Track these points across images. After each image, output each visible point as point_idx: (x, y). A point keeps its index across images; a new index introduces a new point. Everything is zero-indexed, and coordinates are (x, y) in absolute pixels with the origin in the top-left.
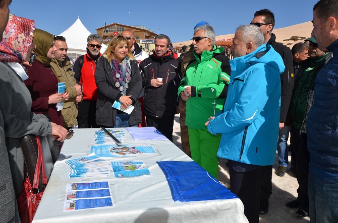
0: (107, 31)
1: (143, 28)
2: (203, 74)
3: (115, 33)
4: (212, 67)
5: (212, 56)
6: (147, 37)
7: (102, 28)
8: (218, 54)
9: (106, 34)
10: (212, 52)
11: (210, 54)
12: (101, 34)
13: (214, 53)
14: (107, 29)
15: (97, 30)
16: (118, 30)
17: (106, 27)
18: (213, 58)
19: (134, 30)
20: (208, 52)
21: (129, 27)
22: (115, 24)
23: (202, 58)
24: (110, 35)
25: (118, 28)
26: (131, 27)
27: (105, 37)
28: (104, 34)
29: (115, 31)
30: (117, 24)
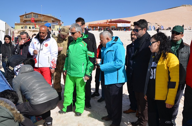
2: (78, 49)
3: (32, 19)
4: (82, 46)
5: (82, 40)
6: (53, 21)
7: (23, 16)
8: (85, 39)
9: (26, 19)
10: (82, 38)
11: (81, 39)
12: (23, 19)
13: (83, 39)
14: (27, 16)
15: (20, 16)
16: (34, 17)
17: (26, 15)
18: (83, 41)
20: (80, 38)
21: (41, 15)
22: (32, 13)
23: (77, 41)
25: (34, 15)
26: (43, 15)
27: (25, 21)
28: (25, 19)
29: (32, 17)
30: (33, 13)
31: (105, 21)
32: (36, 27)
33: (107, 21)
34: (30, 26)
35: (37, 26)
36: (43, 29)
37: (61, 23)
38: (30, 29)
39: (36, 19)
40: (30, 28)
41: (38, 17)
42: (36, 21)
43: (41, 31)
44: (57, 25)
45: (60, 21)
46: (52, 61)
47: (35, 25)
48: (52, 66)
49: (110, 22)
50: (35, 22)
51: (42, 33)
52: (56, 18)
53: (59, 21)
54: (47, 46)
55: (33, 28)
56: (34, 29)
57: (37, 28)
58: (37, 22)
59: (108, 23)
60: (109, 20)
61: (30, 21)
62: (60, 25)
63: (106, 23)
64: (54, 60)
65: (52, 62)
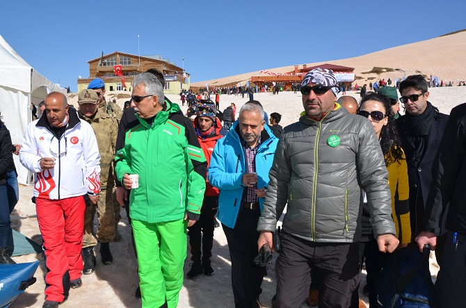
0: (105, 64)
1: (160, 58)
2: (161, 144)
3: (116, 67)
4: (171, 134)
7: (97, 60)
9: (103, 69)
10: (168, 112)
12: (96, 70)
13: (170, 113)
14: (106, 61)
15: (90, 63)
16: (121, 63)
17: (103, 58)
18: (169, 120)
19: (146, 62)
20: (164, 113)
21: (137, 57)
22: (116, 54)
24: (109, 69)
25: (121, 59)
26: (141, 58)
27: (102, 73)
28: (99, 68)
29: (118, 64)
30: (120, 54)
31: (292, 68)
32: (125, 86)
33: (296, 68)
34: (111, 84)
35: (128, 85)
36: (55, 101)
37: (185, 75)
38: (112, 92)
39: (126, 67)
40: (111, 88)
41: (130, 63)
42: (125, 73)
43: (49, 107)
44: (174, 81)
45: (182, 70)
46: (91, 177)
47: (123, 82)
48: (92, 188)
49: (302, 71)
50: (124, 75)
51: (52, 111)
52: (172, 63)
53: (180, 71)
54: (76, 143)
55: (119, 89)
56: (122, 92)
57: (128, 89)
58: (127, 74)
59: (298, 74)
60: (301, 67)
61: (112, 72)
62: (183, 81)
63: (294, 72)
64: (94, 175)
65: (92, 180)
